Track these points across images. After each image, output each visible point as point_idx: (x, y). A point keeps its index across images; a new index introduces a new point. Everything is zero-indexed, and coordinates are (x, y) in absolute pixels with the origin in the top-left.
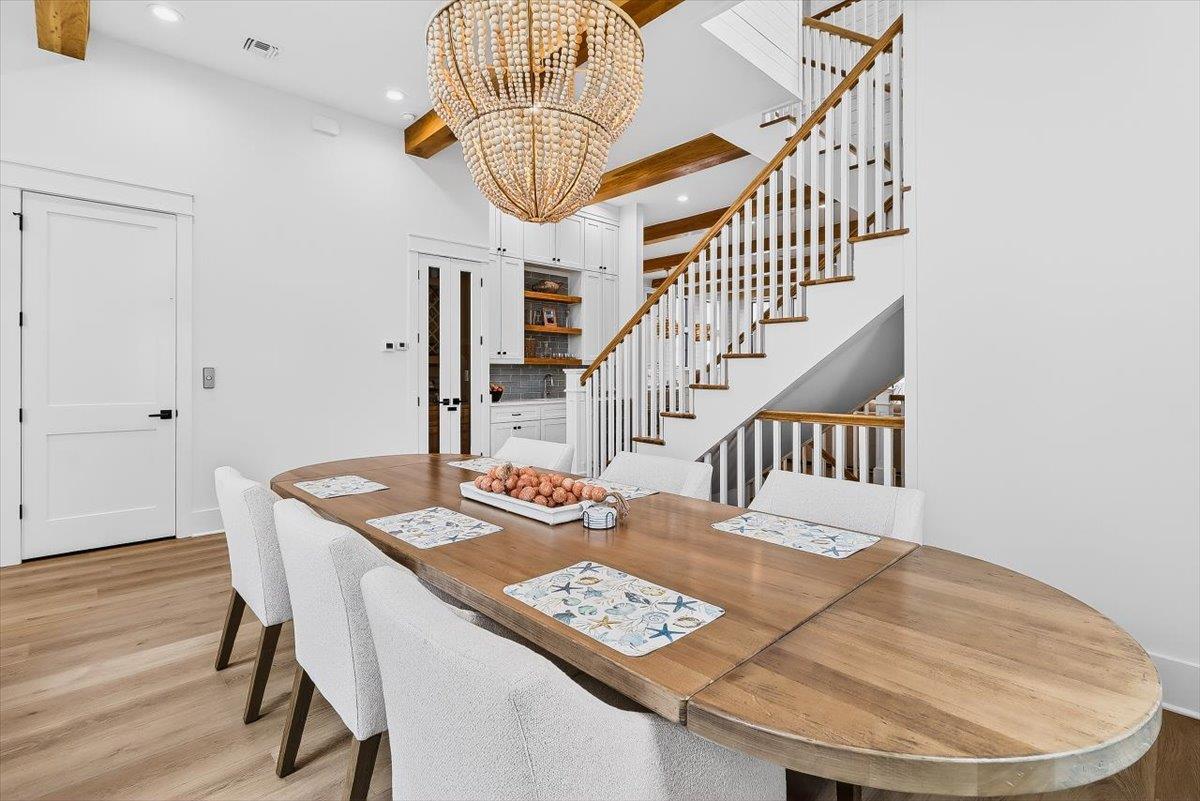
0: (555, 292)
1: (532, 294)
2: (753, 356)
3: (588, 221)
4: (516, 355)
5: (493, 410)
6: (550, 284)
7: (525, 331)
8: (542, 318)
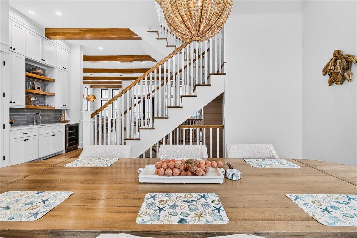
0: (41, 75)
1: (29, 74)
2: (176, 107)
3: (58, 47)
4: (21, 103)
5: (11, 132)
6: (39, 71)
7: (26, 92)
8: (34, 86)
